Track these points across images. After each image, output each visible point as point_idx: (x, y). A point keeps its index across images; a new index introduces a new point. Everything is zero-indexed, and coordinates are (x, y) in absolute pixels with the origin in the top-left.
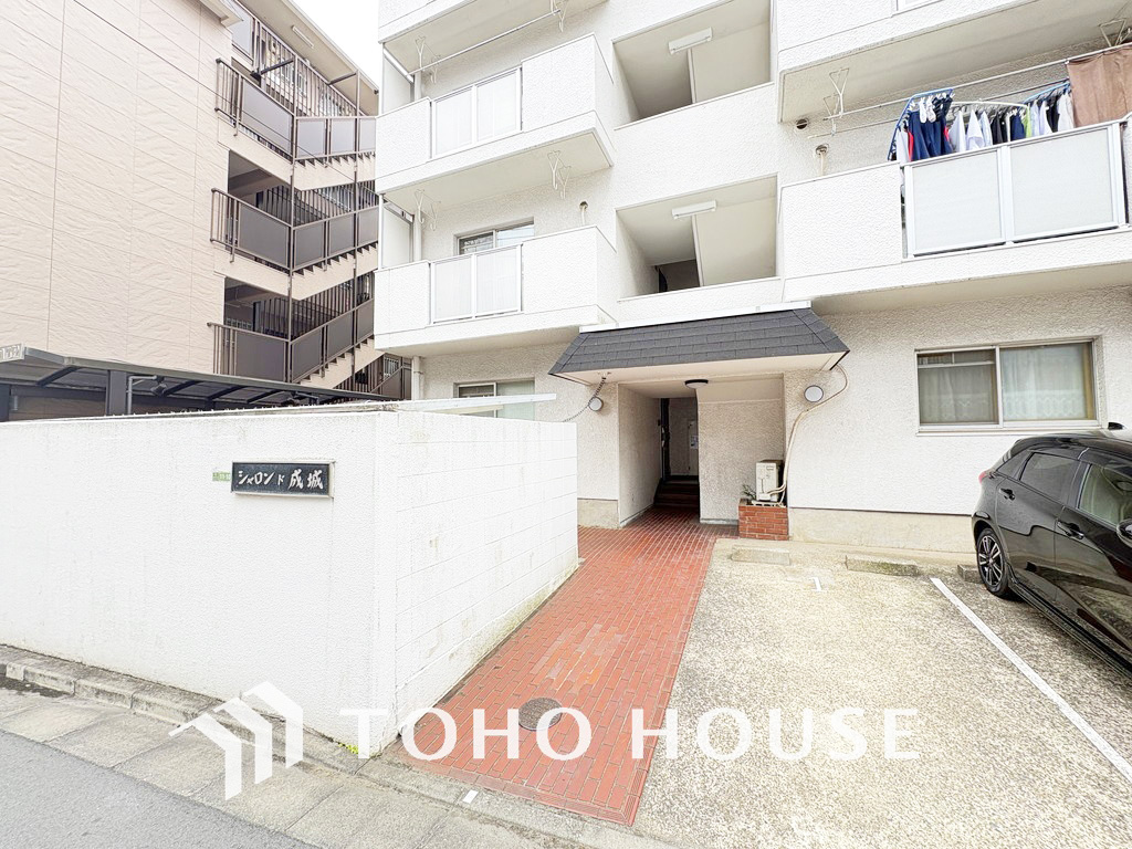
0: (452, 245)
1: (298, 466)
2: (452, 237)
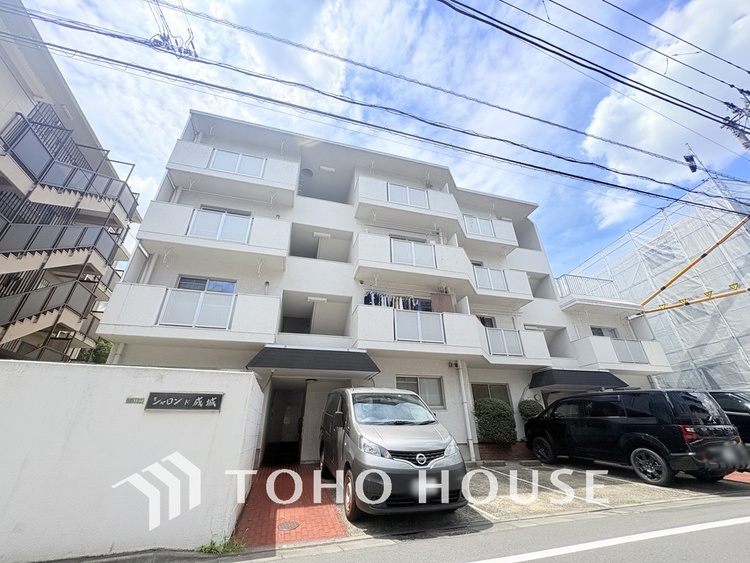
0: (175, 279)
1: (200, 395)
2: (177, 276)
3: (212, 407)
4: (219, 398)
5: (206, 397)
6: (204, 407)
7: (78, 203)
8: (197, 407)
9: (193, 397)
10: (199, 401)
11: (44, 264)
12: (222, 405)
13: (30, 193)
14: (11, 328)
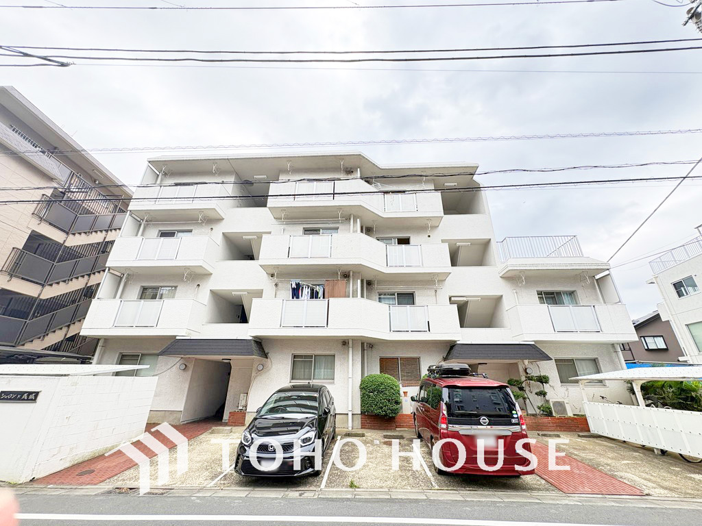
3: (32, 400)
4: (37, 394)
5: (30, 393)
6: (28, 400)
7: (105, 238)
8: (24, 399)
9: (23, 393)
10: (25, 396)
11: (87, 284)
12: (38, 398)
13: (65, 241)
14: (72, 326)
